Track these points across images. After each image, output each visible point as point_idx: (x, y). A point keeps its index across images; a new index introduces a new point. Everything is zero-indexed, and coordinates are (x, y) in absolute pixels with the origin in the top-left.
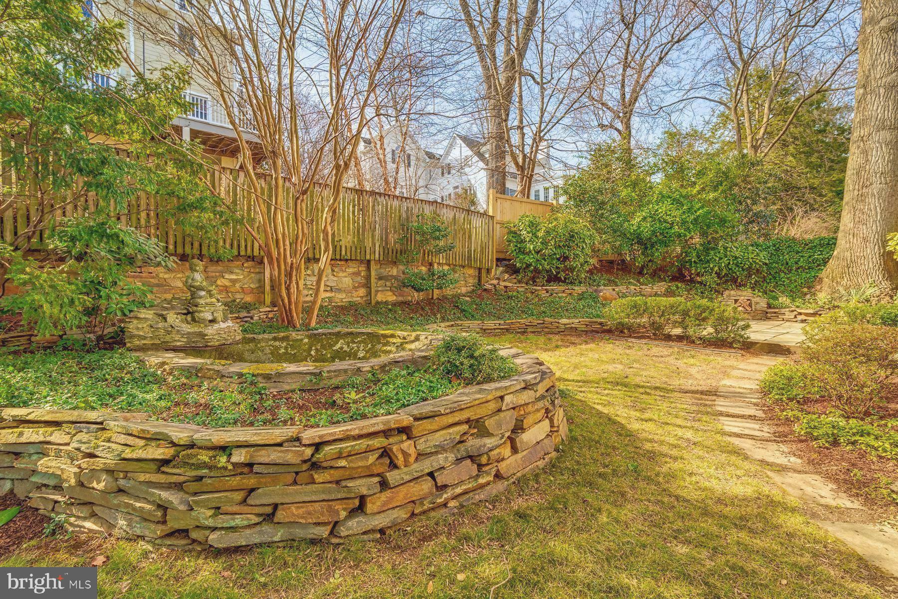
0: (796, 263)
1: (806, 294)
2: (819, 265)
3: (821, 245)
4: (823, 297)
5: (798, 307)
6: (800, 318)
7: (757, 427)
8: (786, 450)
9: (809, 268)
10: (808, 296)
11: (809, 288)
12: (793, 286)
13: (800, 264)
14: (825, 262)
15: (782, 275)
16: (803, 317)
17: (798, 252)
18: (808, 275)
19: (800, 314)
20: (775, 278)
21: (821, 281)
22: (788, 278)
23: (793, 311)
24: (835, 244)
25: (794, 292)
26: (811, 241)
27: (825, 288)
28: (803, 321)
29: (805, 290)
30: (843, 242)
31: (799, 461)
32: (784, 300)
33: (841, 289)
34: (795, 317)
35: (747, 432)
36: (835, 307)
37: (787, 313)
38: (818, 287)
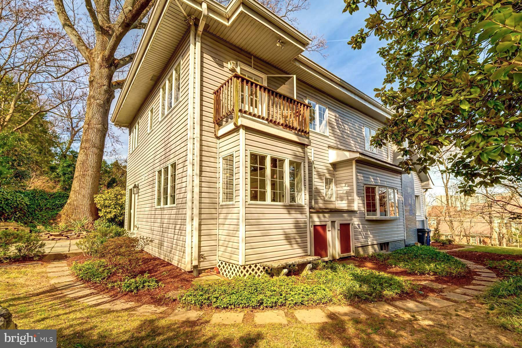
0: (45, 206)
1: (52, 224)
2: (58, 207)
3: (60, 197)
4: (62, 225)
5: (49, 231)
6: (51, 238)
7: (101, 297)
8: (124, 301)
9: (52, 209)
10: (54, 225)
11: (54, 220)
12: (44, 219)
13: (48, 206)
14: (62, 206)
15: (37, 212)
16: (53, 237)
17: (46, 199)
18: (53, 213)
19: (51, 235)
20: (32, 214)
21: (60, 216)
22: (41, 214)
23: (47, 234)
24: (68, 197)
25: (45, 223)
26: (54, 194)
27: (63, 220)
28: (53, 239)
29: (52, 221)
30: (74, 196)
31: (133, 303)
32: (40, 227)
33: (72, 220)
34: (48, 237)
35: (100, 301)
36: (70, 230)
37: (43, 235)
38: (59, 220)
